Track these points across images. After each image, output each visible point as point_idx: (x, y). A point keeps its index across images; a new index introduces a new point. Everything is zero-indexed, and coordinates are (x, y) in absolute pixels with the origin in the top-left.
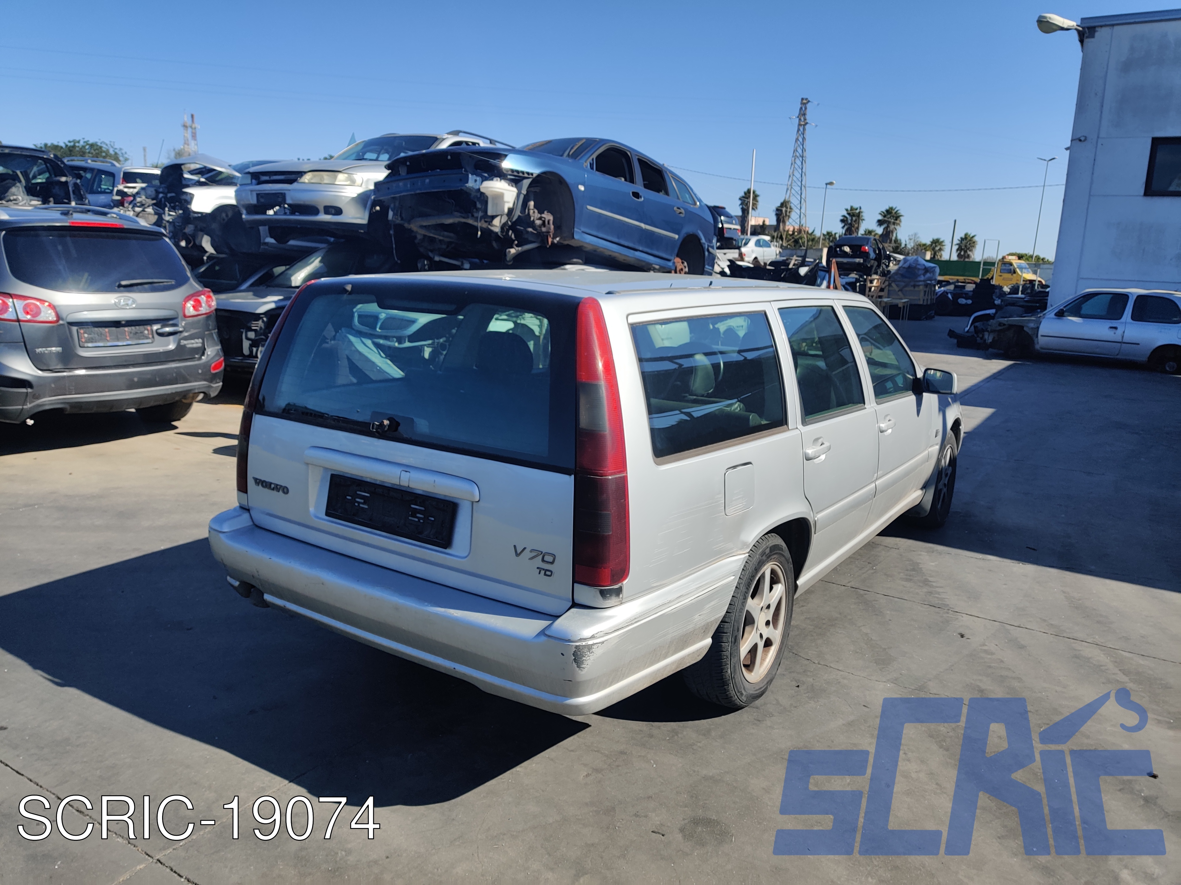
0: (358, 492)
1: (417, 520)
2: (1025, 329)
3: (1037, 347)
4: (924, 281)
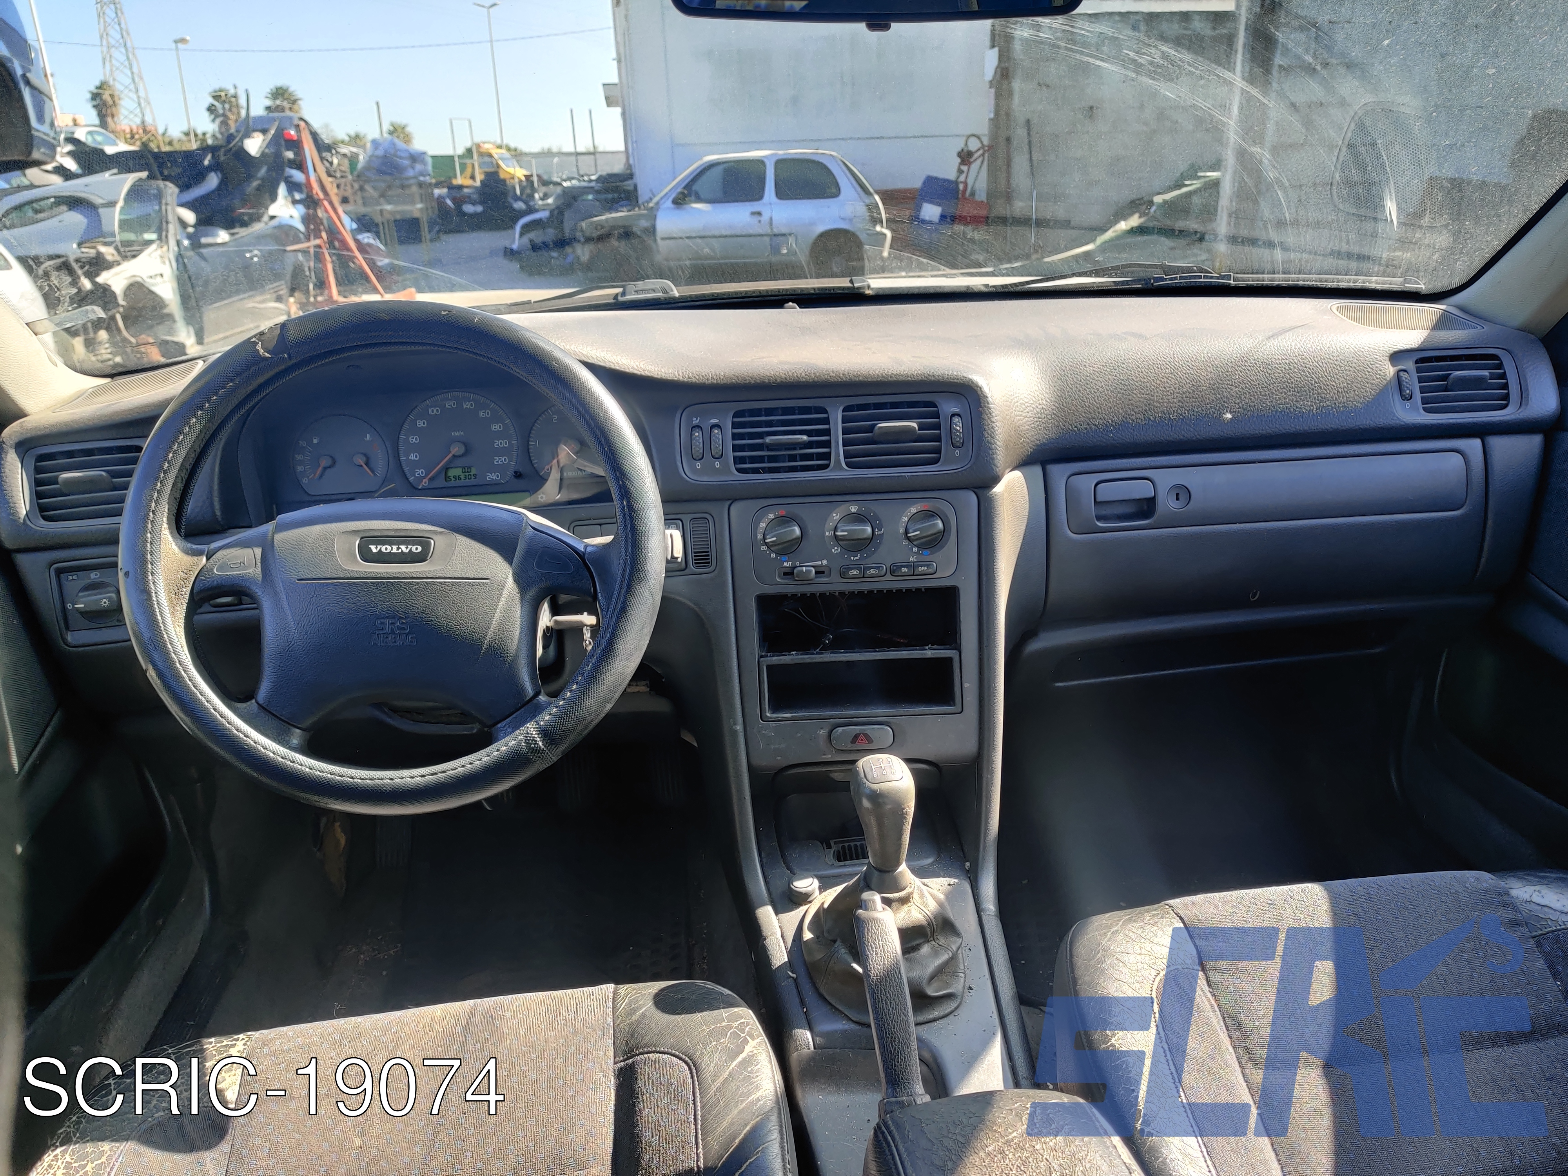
2: (637, 230)
3: (659, 258)
4: (415, 177)
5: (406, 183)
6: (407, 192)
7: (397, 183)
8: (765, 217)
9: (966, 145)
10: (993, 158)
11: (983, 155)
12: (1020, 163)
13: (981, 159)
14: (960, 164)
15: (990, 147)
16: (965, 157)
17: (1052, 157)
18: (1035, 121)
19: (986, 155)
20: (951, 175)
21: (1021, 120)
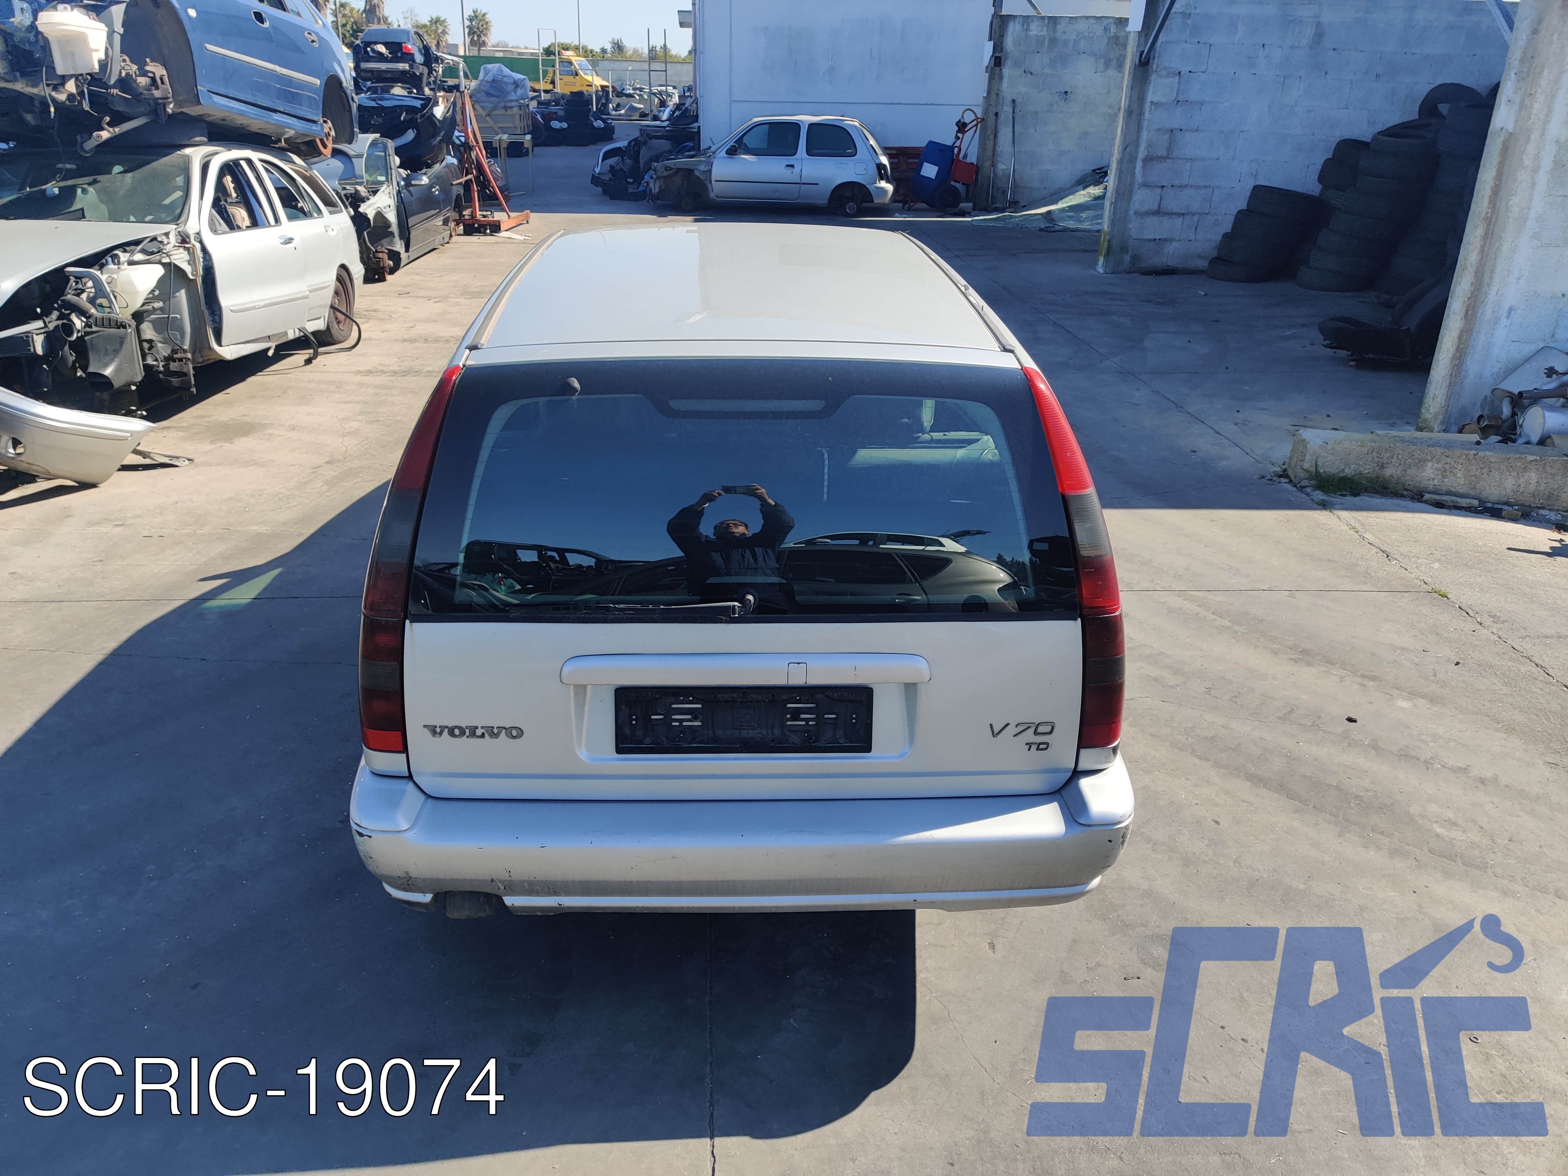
0: (674, 706)
1: (804, 723)
2: (696, 173)
3: (712, 195)
4: (517, 101)
5: (509, 104)
6: (509, 112)
7: (502, 105)
8: (797, 170)
9: (963, 117)
10: (984, 130)
11: (976, 125)
12: (1005, 134)
13: (975, 128)
14: (957, 132)
15: (983, 120)
16: (962, 127)
17: (1032, 131)
18: (1019, 100)
19: (979, 125)
20: (949, 142)
21: (1008, 100)
